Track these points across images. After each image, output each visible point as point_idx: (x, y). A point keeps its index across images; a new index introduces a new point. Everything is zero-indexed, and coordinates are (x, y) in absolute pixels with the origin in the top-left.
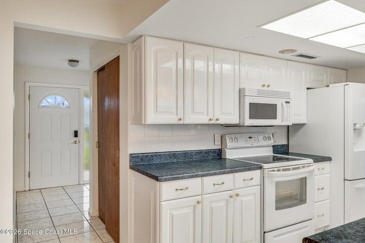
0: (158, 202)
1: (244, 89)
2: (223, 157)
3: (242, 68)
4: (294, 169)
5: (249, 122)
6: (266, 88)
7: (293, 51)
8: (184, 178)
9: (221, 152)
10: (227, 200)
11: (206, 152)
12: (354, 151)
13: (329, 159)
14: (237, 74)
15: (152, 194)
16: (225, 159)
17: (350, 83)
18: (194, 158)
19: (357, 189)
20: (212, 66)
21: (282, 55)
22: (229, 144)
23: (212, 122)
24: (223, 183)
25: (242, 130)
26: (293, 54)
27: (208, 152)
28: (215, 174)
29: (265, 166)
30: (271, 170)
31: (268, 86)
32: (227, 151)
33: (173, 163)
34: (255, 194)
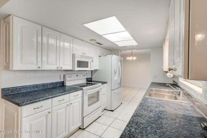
0: (20, 119)
1: (75, 54)
2: (64, 85)
3: (74, 46)
4: (95, 88)
5: (77, 69)
6: (84, 55)
7: (95, 40)
8: (40, 101)
9: (64, 83)
10: (66, 107)
11: (56, 84)
12: (115, 79)
13: (106, 83)
14: (72, 48)
15: (16, 114)
16: (65, 86)
17: (114, 55)
18: (49, 87)
19: (115, 93)
20: (59, 43)
21: (91, 42)
22: (67, 79)
23: (58, 69)
24: (64, 100)
25: (73, 72)
26: (95, 42)
27: (56, 83)
28: (60, 96)
29: (84, 88)
30: (86, 90)
31: (85, 54)
32: (67, 82)
33: (35, 91)
34: (79, 102)
